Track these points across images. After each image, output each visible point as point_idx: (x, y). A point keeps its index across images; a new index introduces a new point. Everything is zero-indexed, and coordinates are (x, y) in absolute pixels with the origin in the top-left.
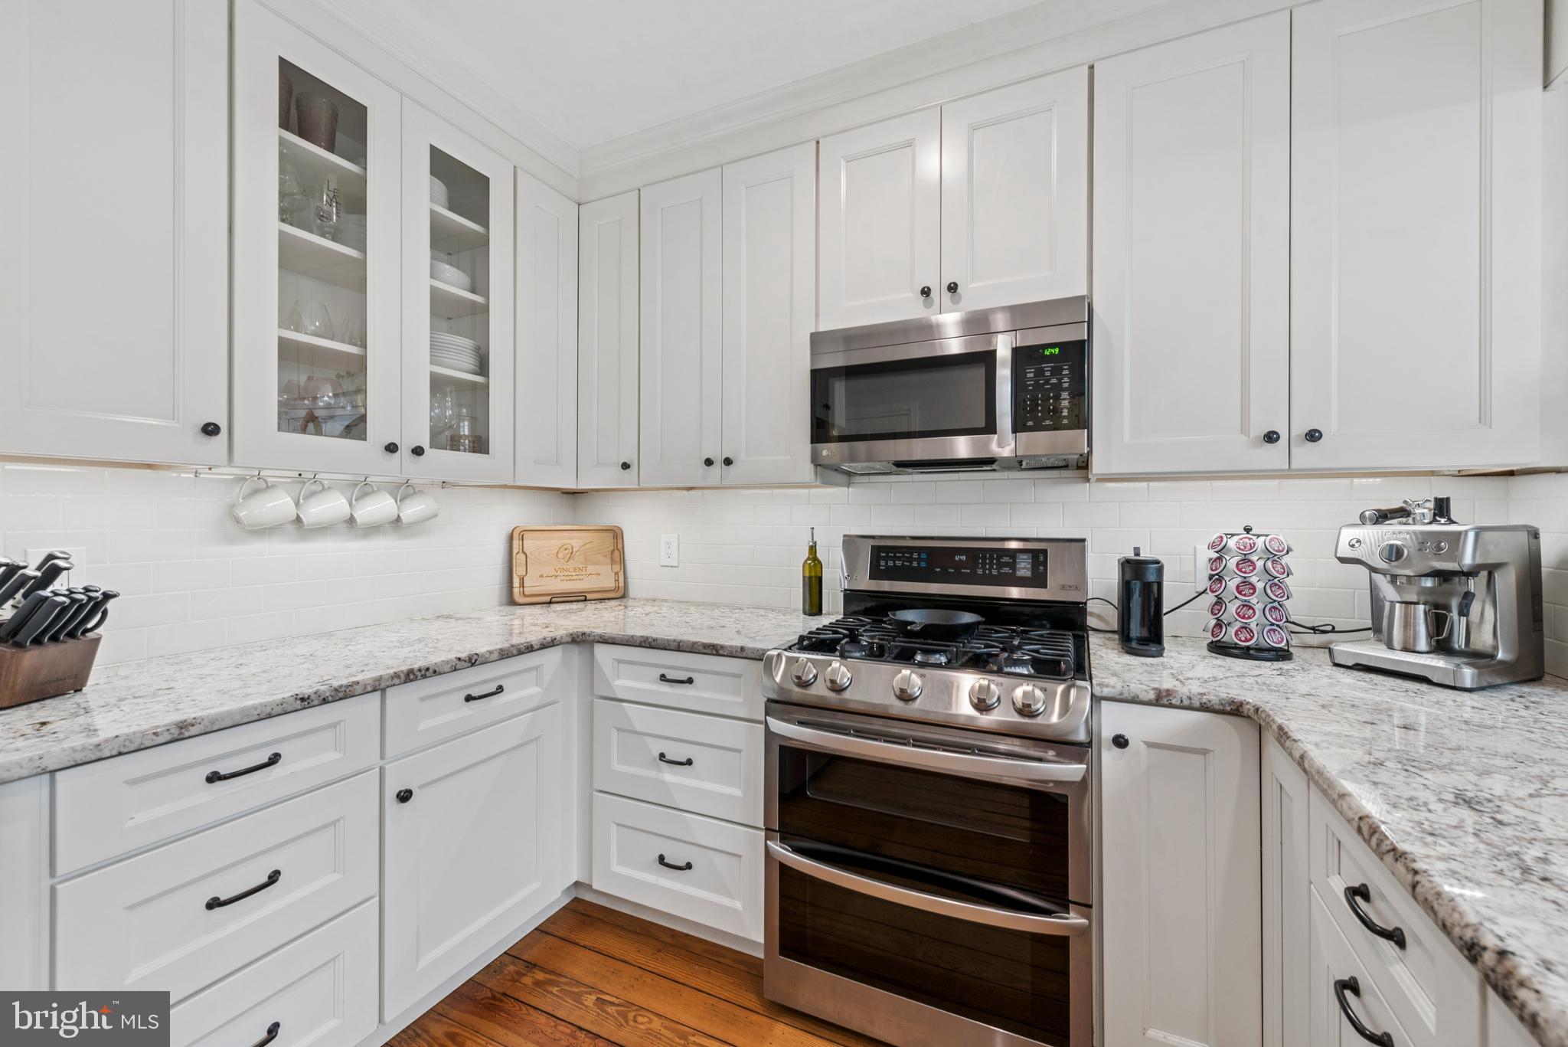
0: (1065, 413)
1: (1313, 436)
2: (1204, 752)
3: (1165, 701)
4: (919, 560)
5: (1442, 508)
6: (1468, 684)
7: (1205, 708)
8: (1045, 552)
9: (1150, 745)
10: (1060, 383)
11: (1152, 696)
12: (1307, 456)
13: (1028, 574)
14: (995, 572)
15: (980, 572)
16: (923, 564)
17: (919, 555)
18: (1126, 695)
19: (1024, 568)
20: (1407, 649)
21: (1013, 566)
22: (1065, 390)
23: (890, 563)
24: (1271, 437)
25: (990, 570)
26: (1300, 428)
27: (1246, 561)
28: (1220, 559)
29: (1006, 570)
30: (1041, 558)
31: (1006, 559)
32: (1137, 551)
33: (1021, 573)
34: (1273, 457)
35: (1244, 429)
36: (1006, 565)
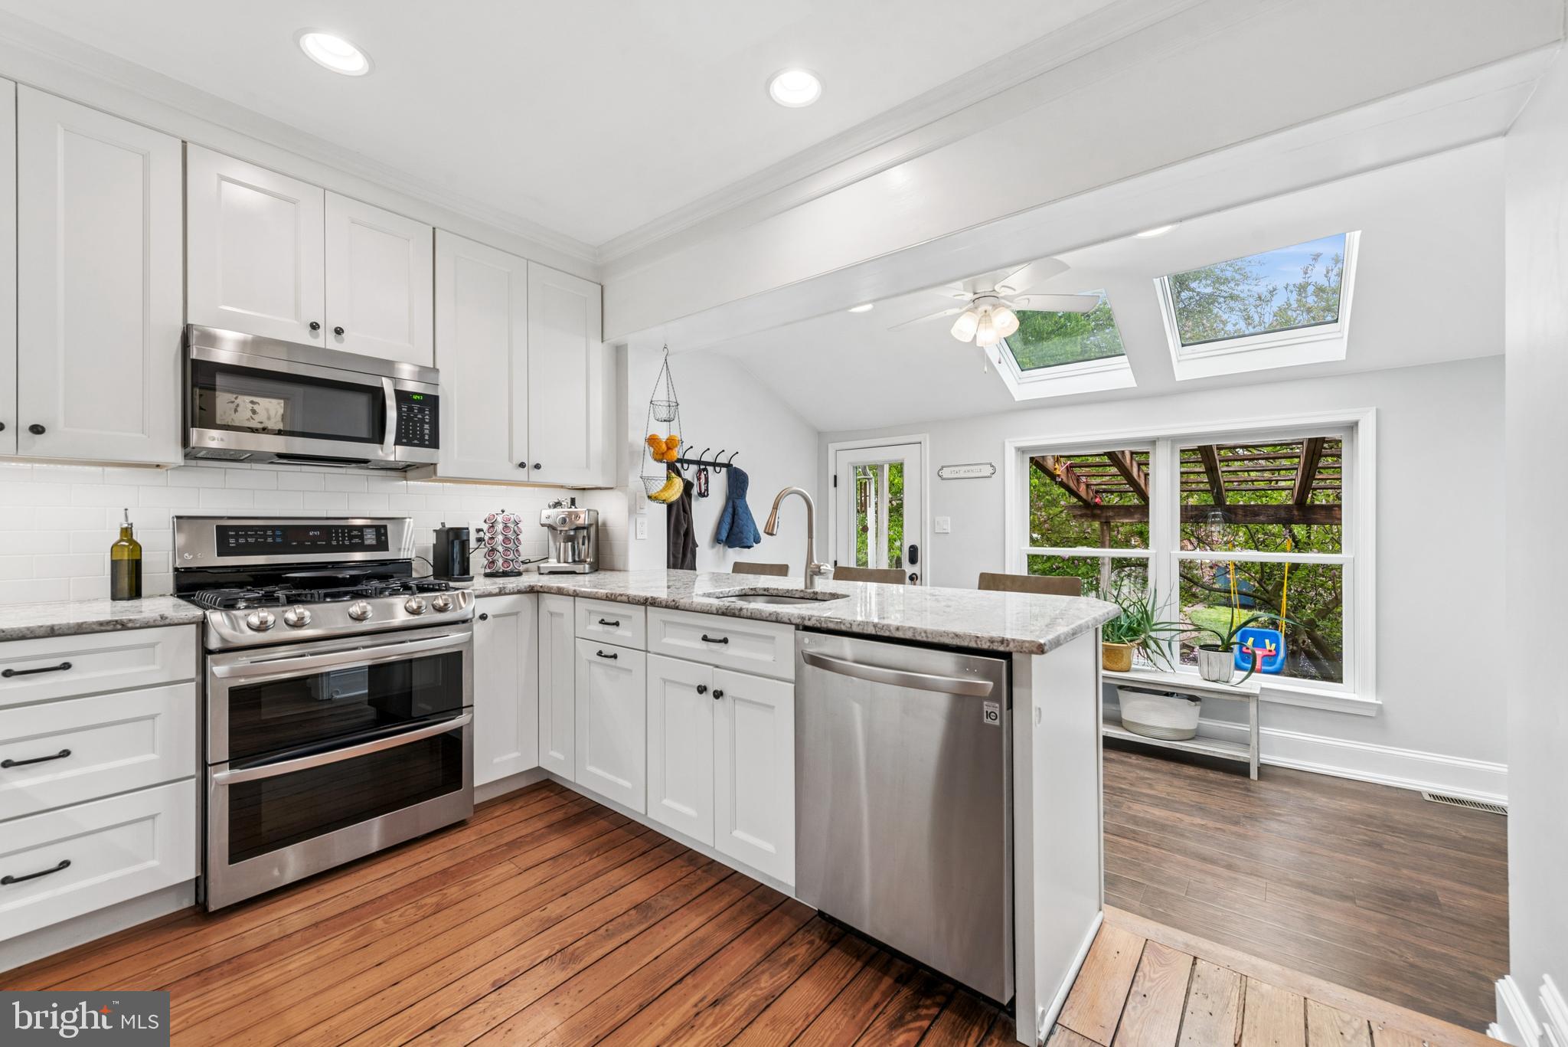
0: (427, 437)
1: (537, 466)
2: (516, 614)
3: (503, 592)
4: (274, 536)
5: (573, 502)
6: (587, 571)
7: (519, 592)
8: (385, 527)
9: (495, 616)
10: (423, 419)
11: (497, 590)
12: (536, 476)
13: (374, 542)
14: (347, 543)
15: (334, 543)
16: (279, 540)
17: (273, 532)
18: (486, 593)
19: (370, 538)
20: (565, 562)
21: (361, 537)
22: (427, 423)
23: (242, 541)
24: (522, 465)
25: (343, 540)
26: (533, 462)
27: (506, 527)
28: (493, 526)
29: (357, 540)
30: (383, 531)
31: (355, 533)
32: (443, 524)
33: (367, 542)
34: (521, 475)
35: (510, 459)
36: (356, 537)
